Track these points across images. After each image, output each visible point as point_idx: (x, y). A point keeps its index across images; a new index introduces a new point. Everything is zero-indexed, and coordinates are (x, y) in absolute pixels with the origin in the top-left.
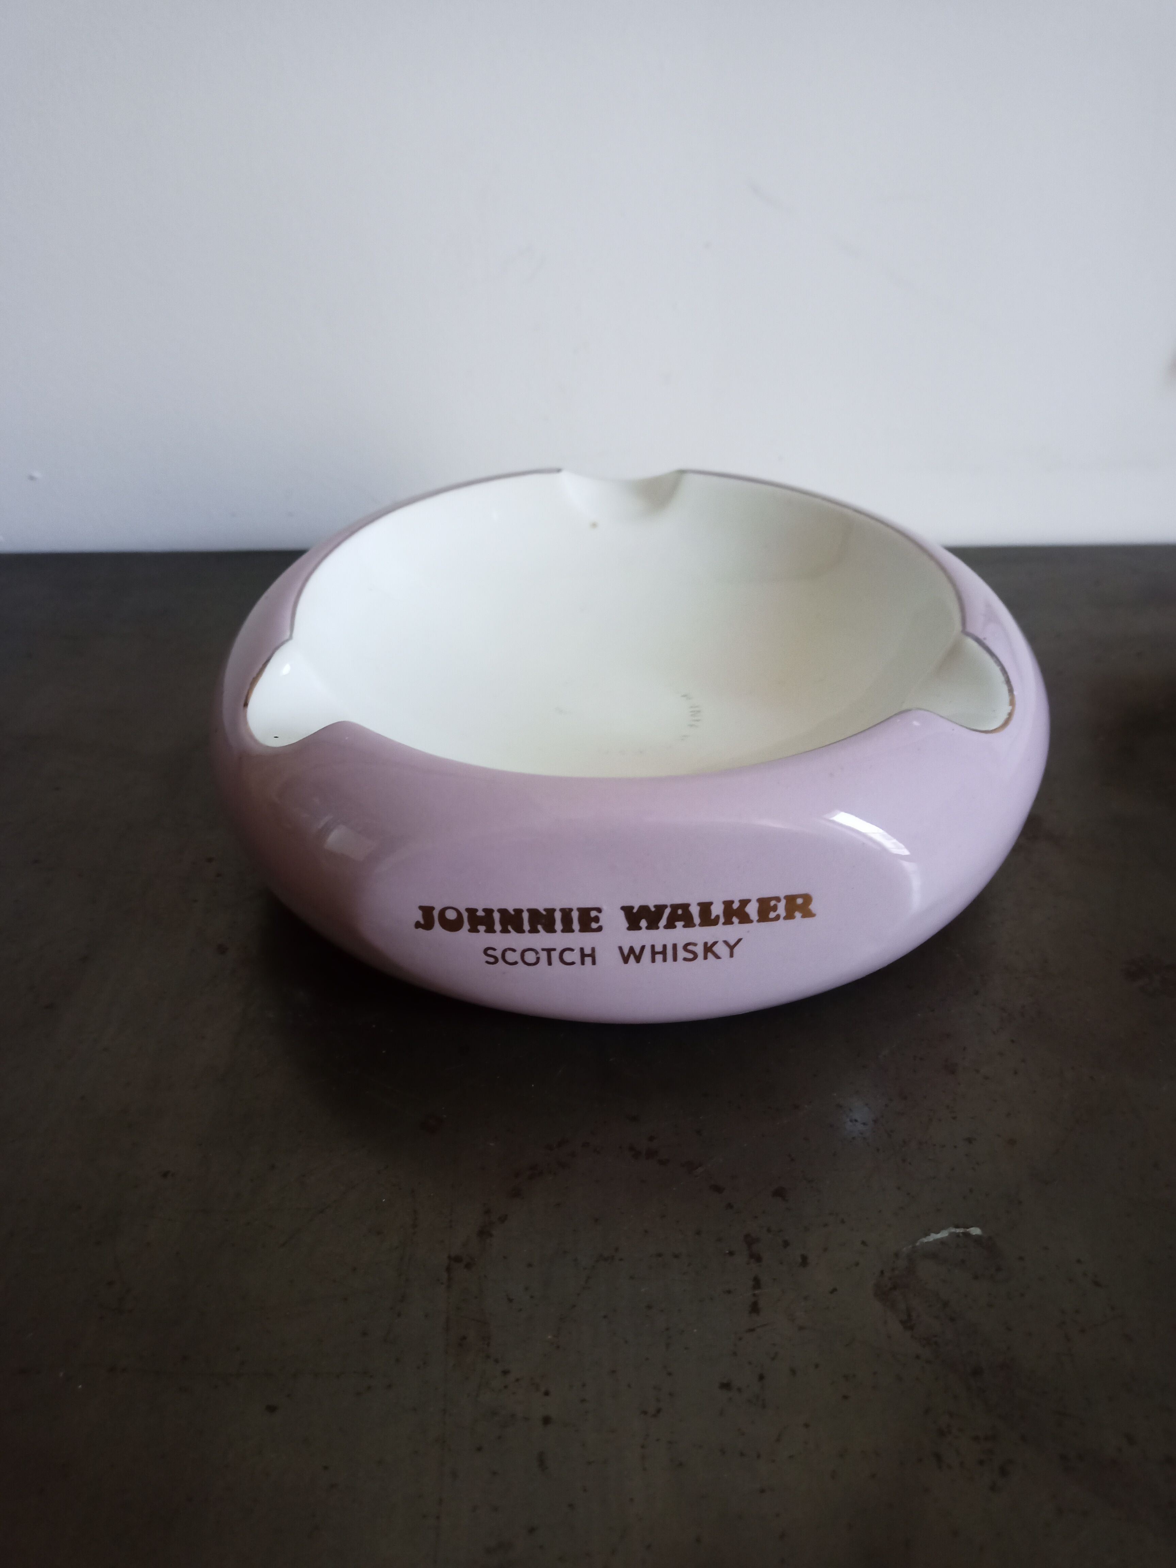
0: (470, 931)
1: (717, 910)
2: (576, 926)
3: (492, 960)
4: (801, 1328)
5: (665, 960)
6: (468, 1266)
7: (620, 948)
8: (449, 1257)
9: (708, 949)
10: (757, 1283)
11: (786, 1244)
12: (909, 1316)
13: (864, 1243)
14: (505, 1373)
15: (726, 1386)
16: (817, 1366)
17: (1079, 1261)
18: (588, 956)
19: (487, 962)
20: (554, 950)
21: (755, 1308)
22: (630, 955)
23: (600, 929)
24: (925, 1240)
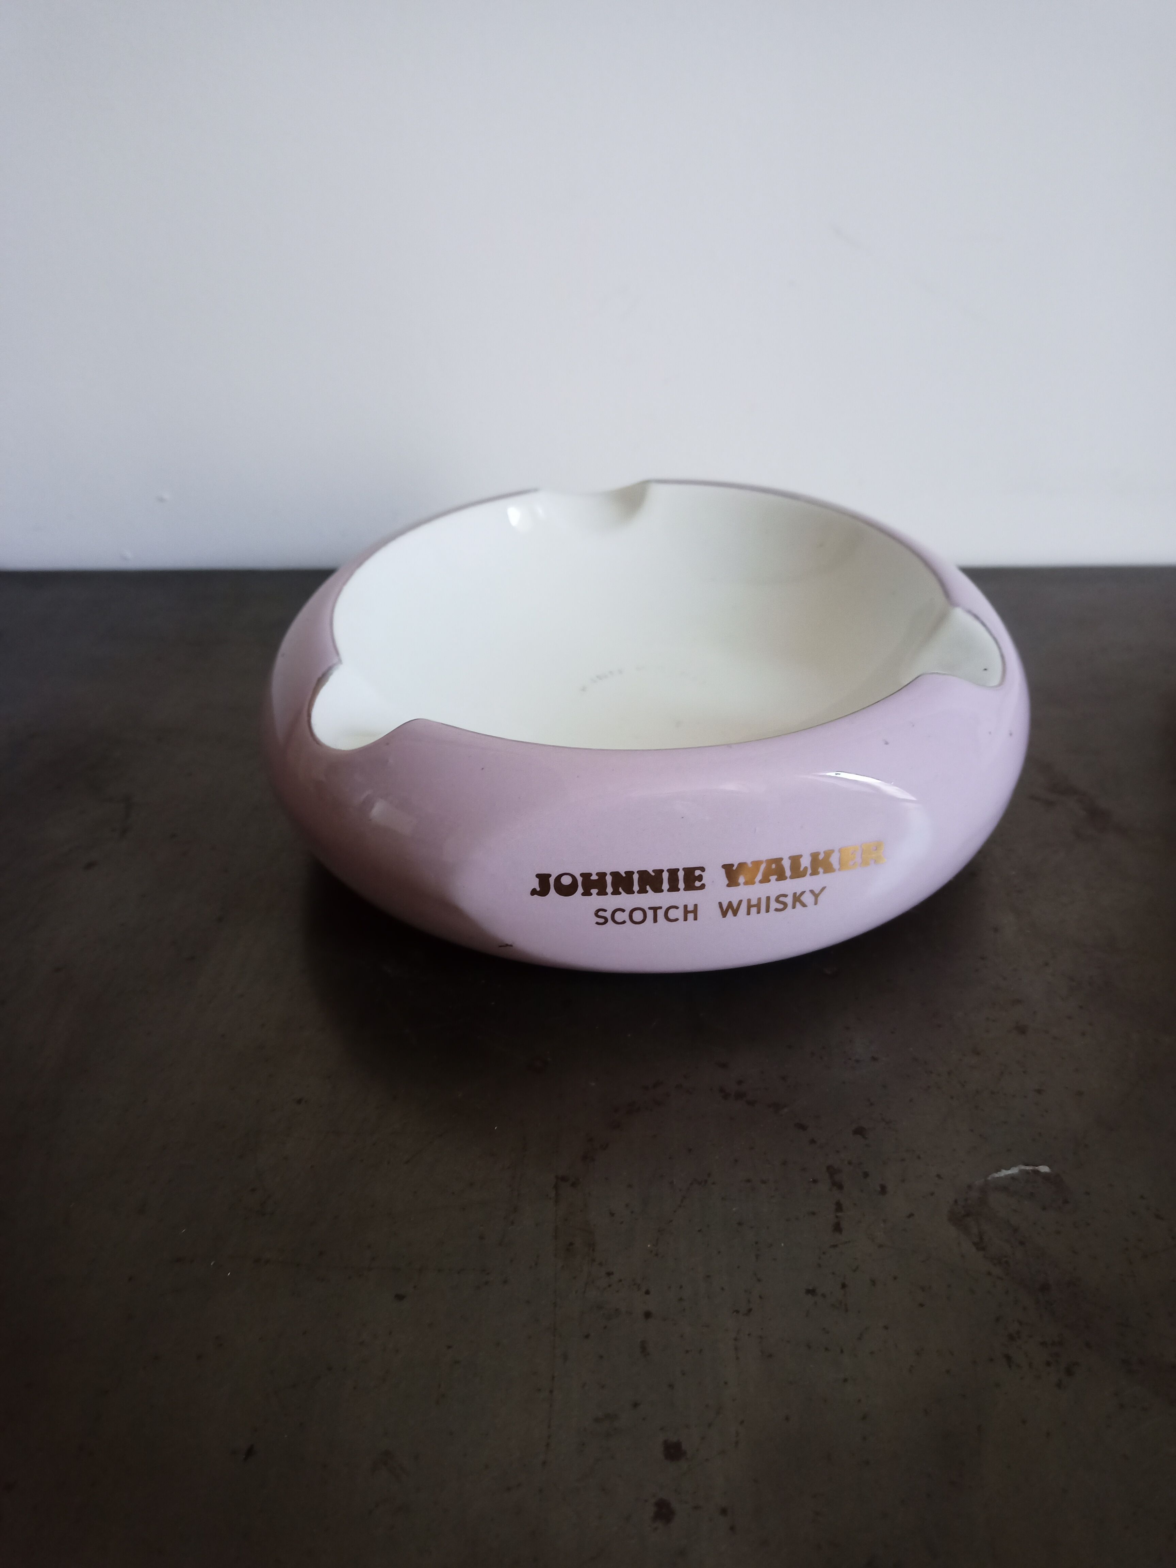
0: (583, 894)
1: (805, 862)
2: (681, 885)
3: (602, 920)
4: (880, 1246)
5: (759, 912)
6: (573, 1185)
7: (720, 904)
8: (557, 1177)
9: (797, 899)
10: (839, 1207)
11: (866, 1175)
12: (981, 1238)
13: (939, 1176)
14: (609, 1274)
15: (811, 1292)
16: (895, 1278)
17: (1142, 1197)
18: (690, 912)
19: (597, 923)
20: (661, 908)
21: (837, 1228)
22: (728, 910)
23: (703, 887)
24: (996, 1175)
